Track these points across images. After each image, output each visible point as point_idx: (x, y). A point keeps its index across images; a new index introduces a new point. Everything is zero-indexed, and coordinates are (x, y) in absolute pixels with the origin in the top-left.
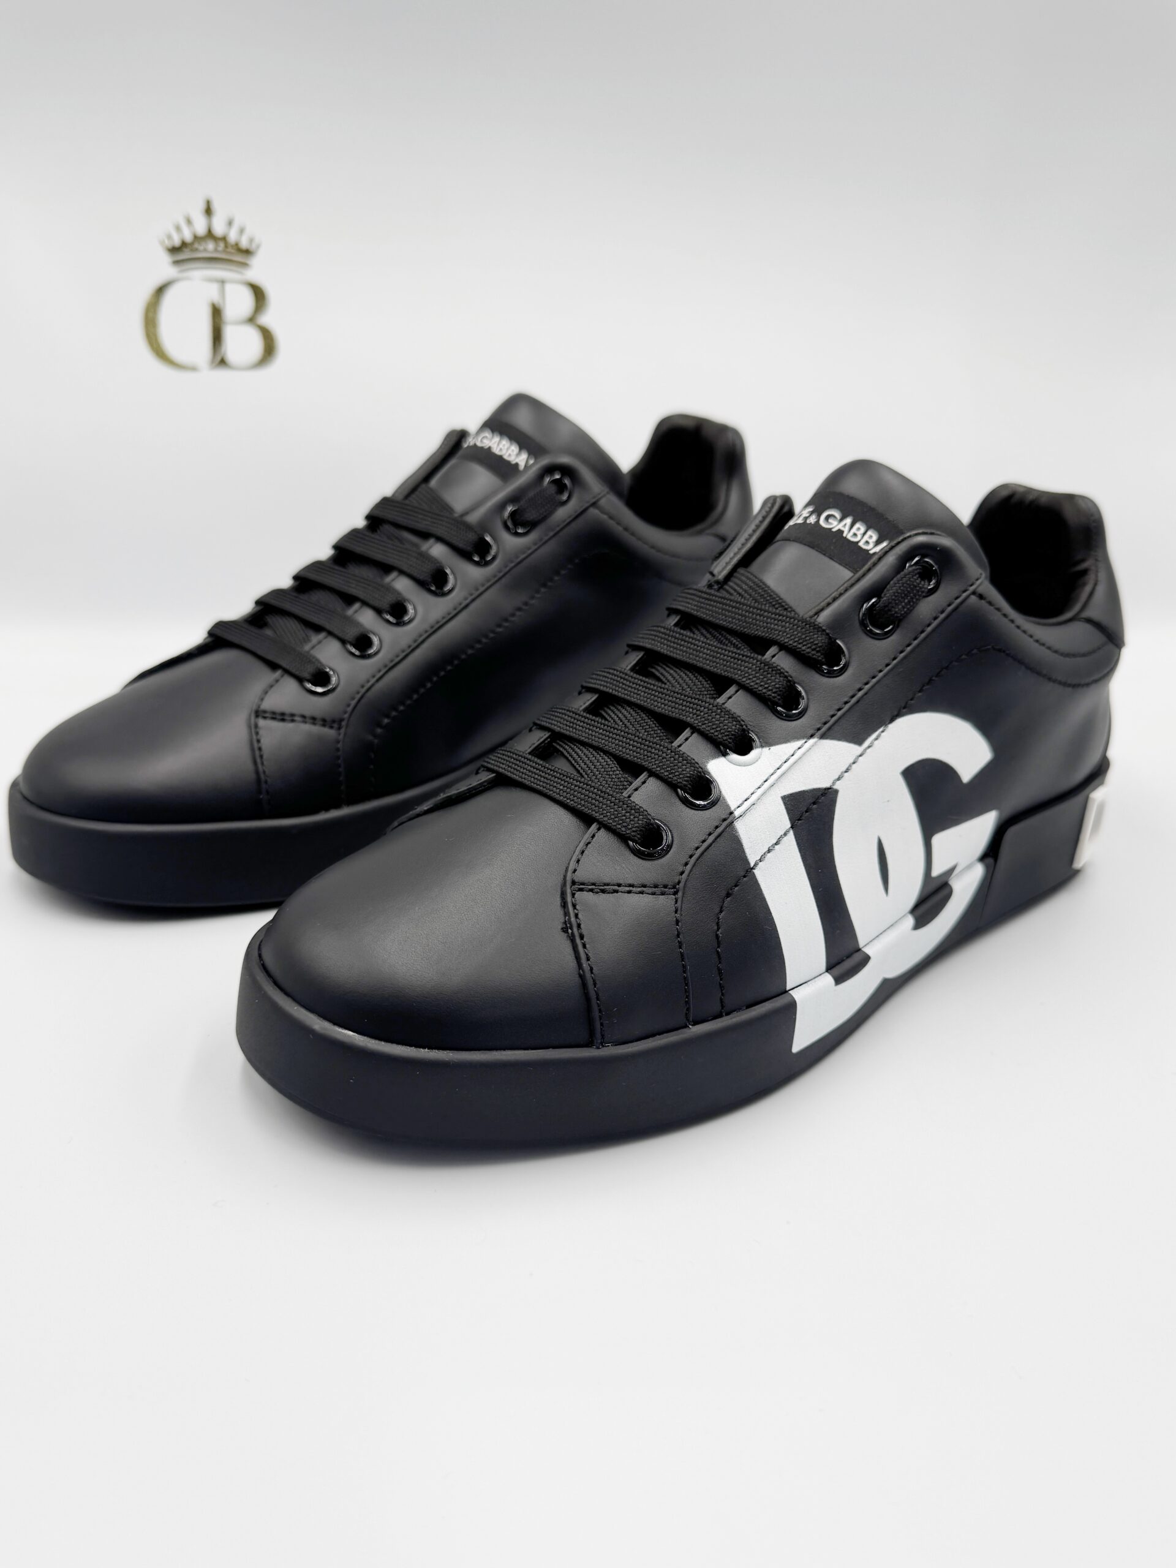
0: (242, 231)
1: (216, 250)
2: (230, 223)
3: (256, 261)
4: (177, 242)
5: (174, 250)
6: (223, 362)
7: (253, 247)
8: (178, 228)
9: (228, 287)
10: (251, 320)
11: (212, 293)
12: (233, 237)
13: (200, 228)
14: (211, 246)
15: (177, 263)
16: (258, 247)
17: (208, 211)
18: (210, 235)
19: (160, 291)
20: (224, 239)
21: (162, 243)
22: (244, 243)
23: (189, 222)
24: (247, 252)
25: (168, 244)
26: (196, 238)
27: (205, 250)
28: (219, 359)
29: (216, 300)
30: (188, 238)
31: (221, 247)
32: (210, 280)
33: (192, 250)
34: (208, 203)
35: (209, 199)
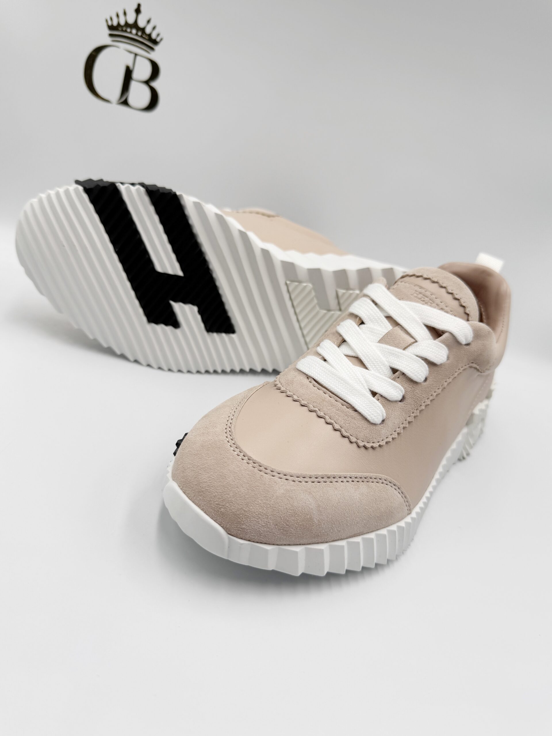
0: (154, 28)
1: (137, 34)
2: (149, 22)
3: (158, 48)
4: (115, 23)
5: (111, 28)
6: (125, 103)
7: (158, 39)
8: (118, 16)
9: (138, 58)
10: (147, 82)
11: (129, 60)
12: (148, 30)
13: (131, 21)
14: (134, 31)
15: (111, 35)
16: (161, 40)
17: (138, 11)
18: (135, 25)
19: (98, 50)
20: (143, 30)
21: (107, 21)
22: (154, 36)
23: (125, 14)
24: (155, 42)
25: (110, 23)
26: (127, 24)
27: (131, 32)
28: (123, 99)
29: (131, 65)
30: (122, 23)
31: (140, 34)
32: (130, 52)
33: (122, 31)
34: (139, 5)
35: (140, 4)
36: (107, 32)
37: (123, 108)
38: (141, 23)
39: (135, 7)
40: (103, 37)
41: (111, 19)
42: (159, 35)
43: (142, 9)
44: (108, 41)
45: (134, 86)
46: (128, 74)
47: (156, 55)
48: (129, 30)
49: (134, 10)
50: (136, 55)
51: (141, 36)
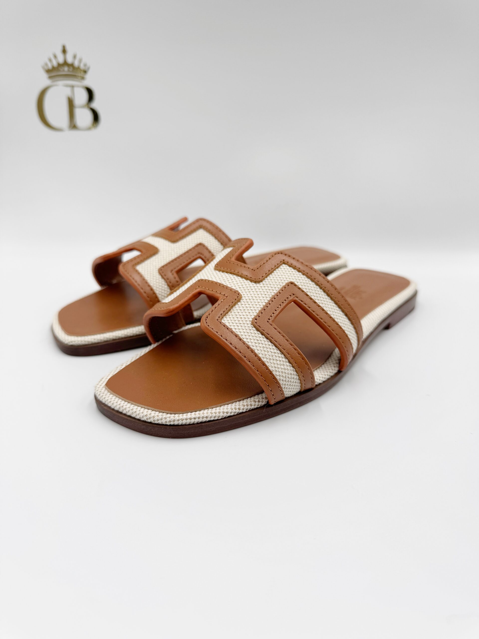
0: (80, 61)
1: (69, 71)
2: (75, 57)
3: (88, 76)
4: (50, 66)
5: (48, 71)
6: (75, 127)
7: (87, 69)
8: (50, 60)
9: (76, 89)
10: (87, 106)
11: (68, 92)
12: (76, 64)
13: (61, 59)
14: (66, 69)
15: (50, 77)
16: (89, 68)
17: (64, 51)
18: (65, 63)
19: (44, 92)
20: (72, 65)
21: (43, 68)
22: (82, 67)
23: (55, 57)
25: (46, 68)
26: (59, 65)
27: (64, 71)
28: (73, 125)
29: (71, 96)
30: (55, 65)
31: (71, 69)
32: (67, 86)
33: (57, 71)
34: (64, 47)
35: (64, 45)
36: (46, 76)
37: (74, 133)
38: (70, 60)
39: (60, 49)
40: (44, 80)
41: (46, 64)
42: (85, 65)
43: (68, 48)
44: (48, 82)
45: (78, 112)
46: (71, 103)
47: (89, 82)
51: (73, 71)
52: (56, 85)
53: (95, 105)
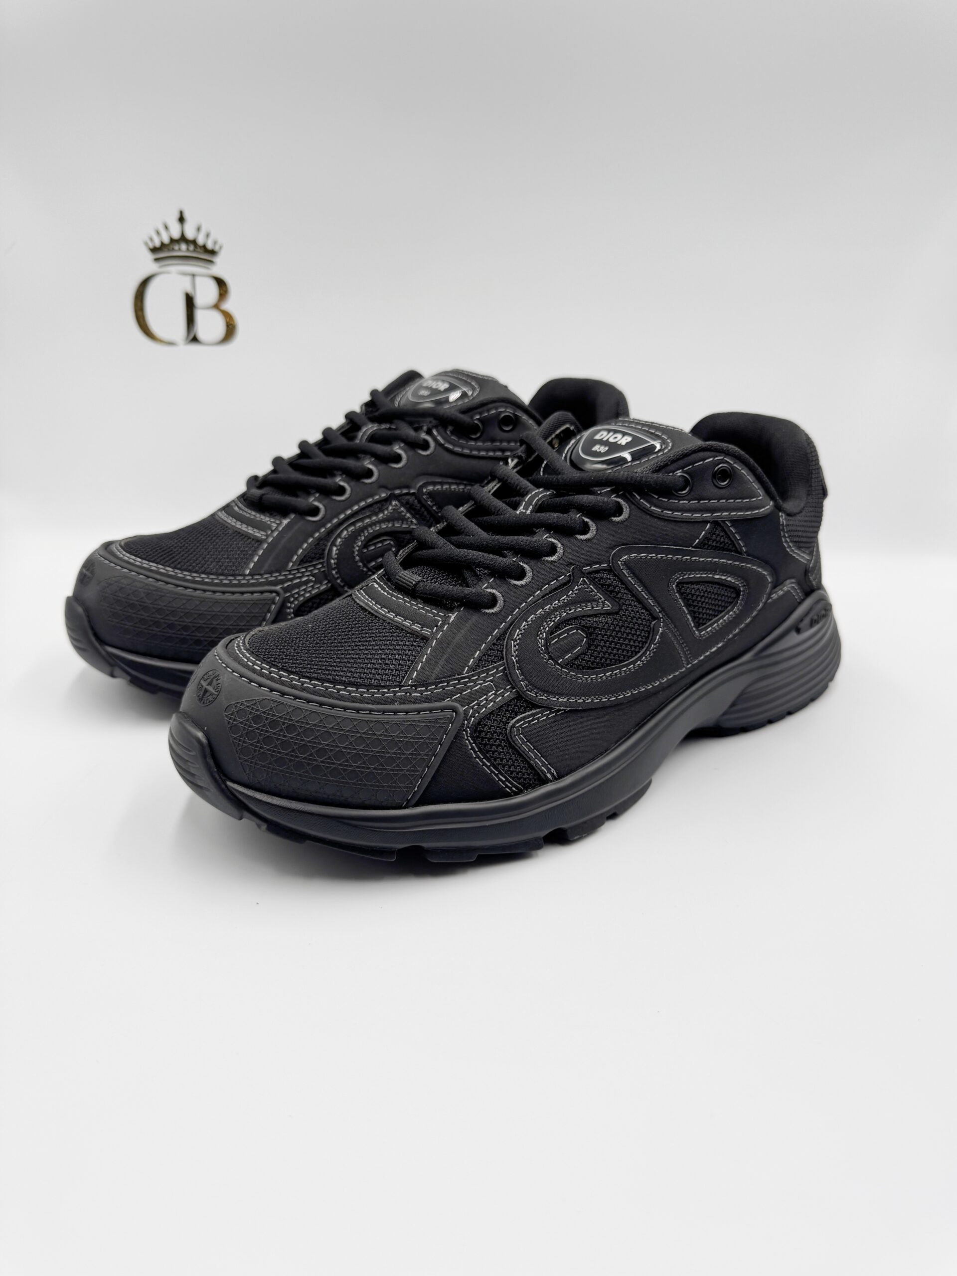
0: (208, 235)
1: (188, 249)
2: (199, 229)
3: (218, 260)
4: (157, 244)
5: (154, 250)
6: (195, 340)
7: (217, 248)
8: (158, 233)
9: (198, 280)
10: (216, 306)
11: (185, 285)
12: (201, 241)
13: (176, 235)
14: (184, 247)
15: (157, 260)
16: (221, 248)
17: (182, 219)
18: (183, 239)
19: (144, 284)
20: (194, 242)
21: (146, 244)
22: (210, 246)
23: (166, 228)
24: (213, 252)
25: (151, 246)
26: (172, 241)
27: (180, 250)
28: (191, 336)
29: (189, 290)
30: (166, 240)
31: (191, 248)
32: (184, 274)
33: (169, 250)
34: (181, 213)
35: (182, 210)
36: (150, 257)
37: (194, 347)
38: (190, 234)
39: (177, 215)
40: (147, 265)
41: (151, 239)
42: (215, 243)
43: (187, 215)
44: (152, 267)
45: (200, 316)
46: (190, 302)
47: (220, 268)
48: (176, 247)
49: (178, 220)
50: (194, 275)
51: (194, 250)
52: (168, 273)
53: (227, 306)
